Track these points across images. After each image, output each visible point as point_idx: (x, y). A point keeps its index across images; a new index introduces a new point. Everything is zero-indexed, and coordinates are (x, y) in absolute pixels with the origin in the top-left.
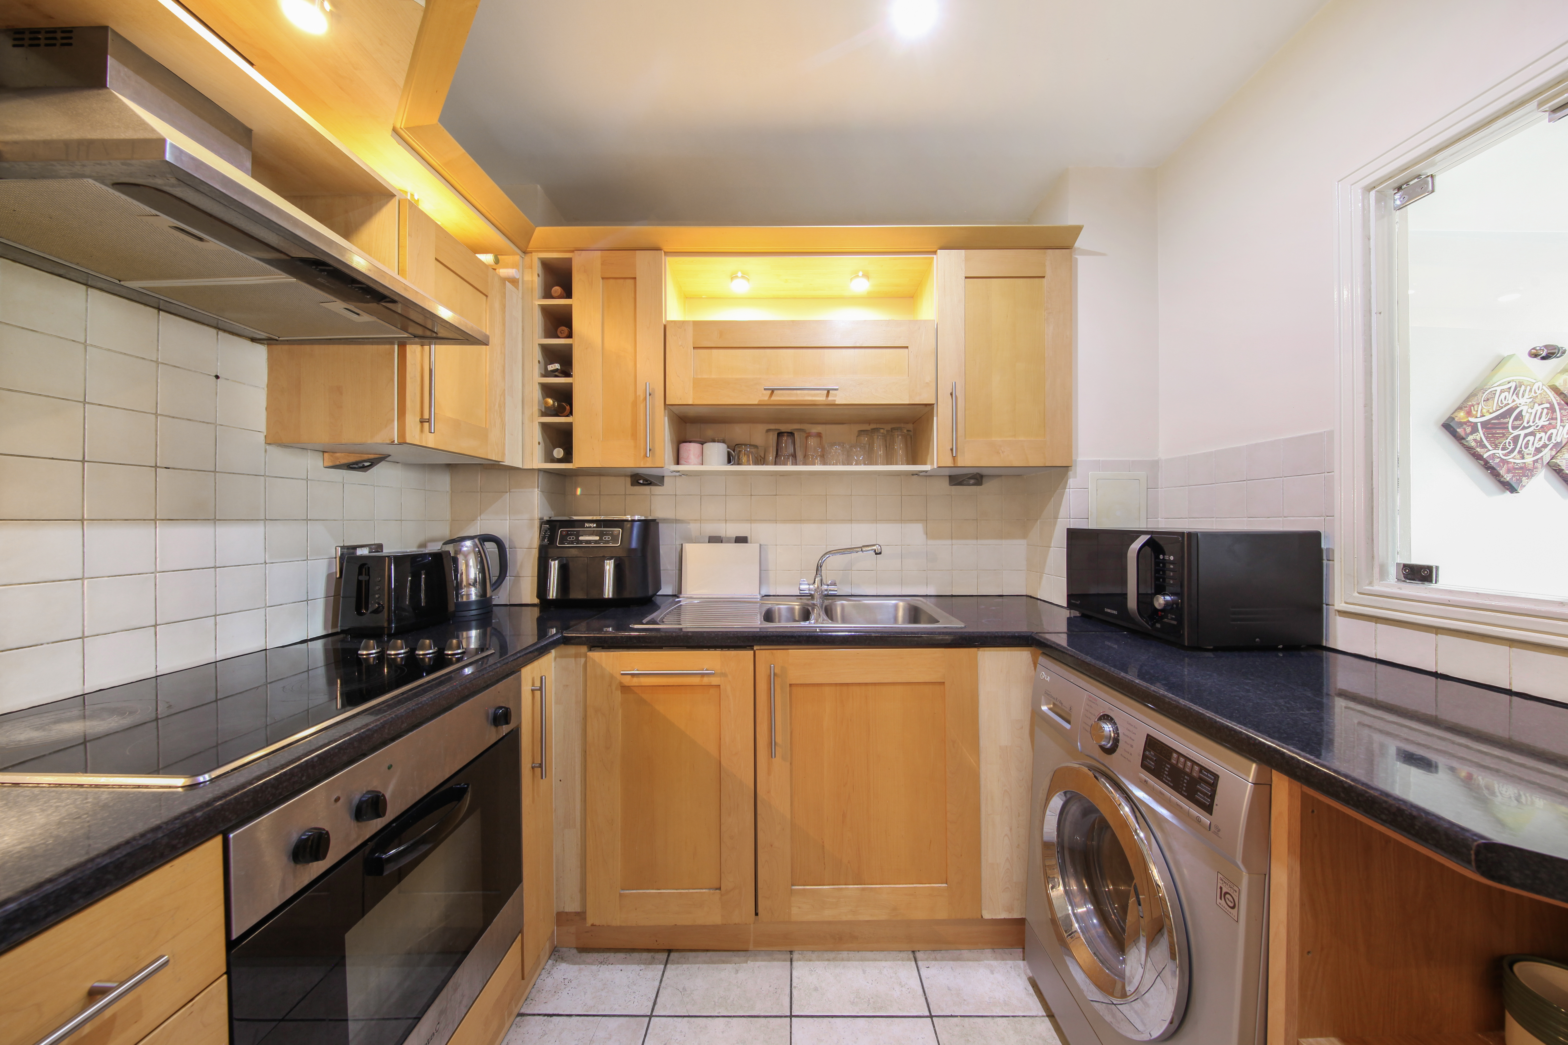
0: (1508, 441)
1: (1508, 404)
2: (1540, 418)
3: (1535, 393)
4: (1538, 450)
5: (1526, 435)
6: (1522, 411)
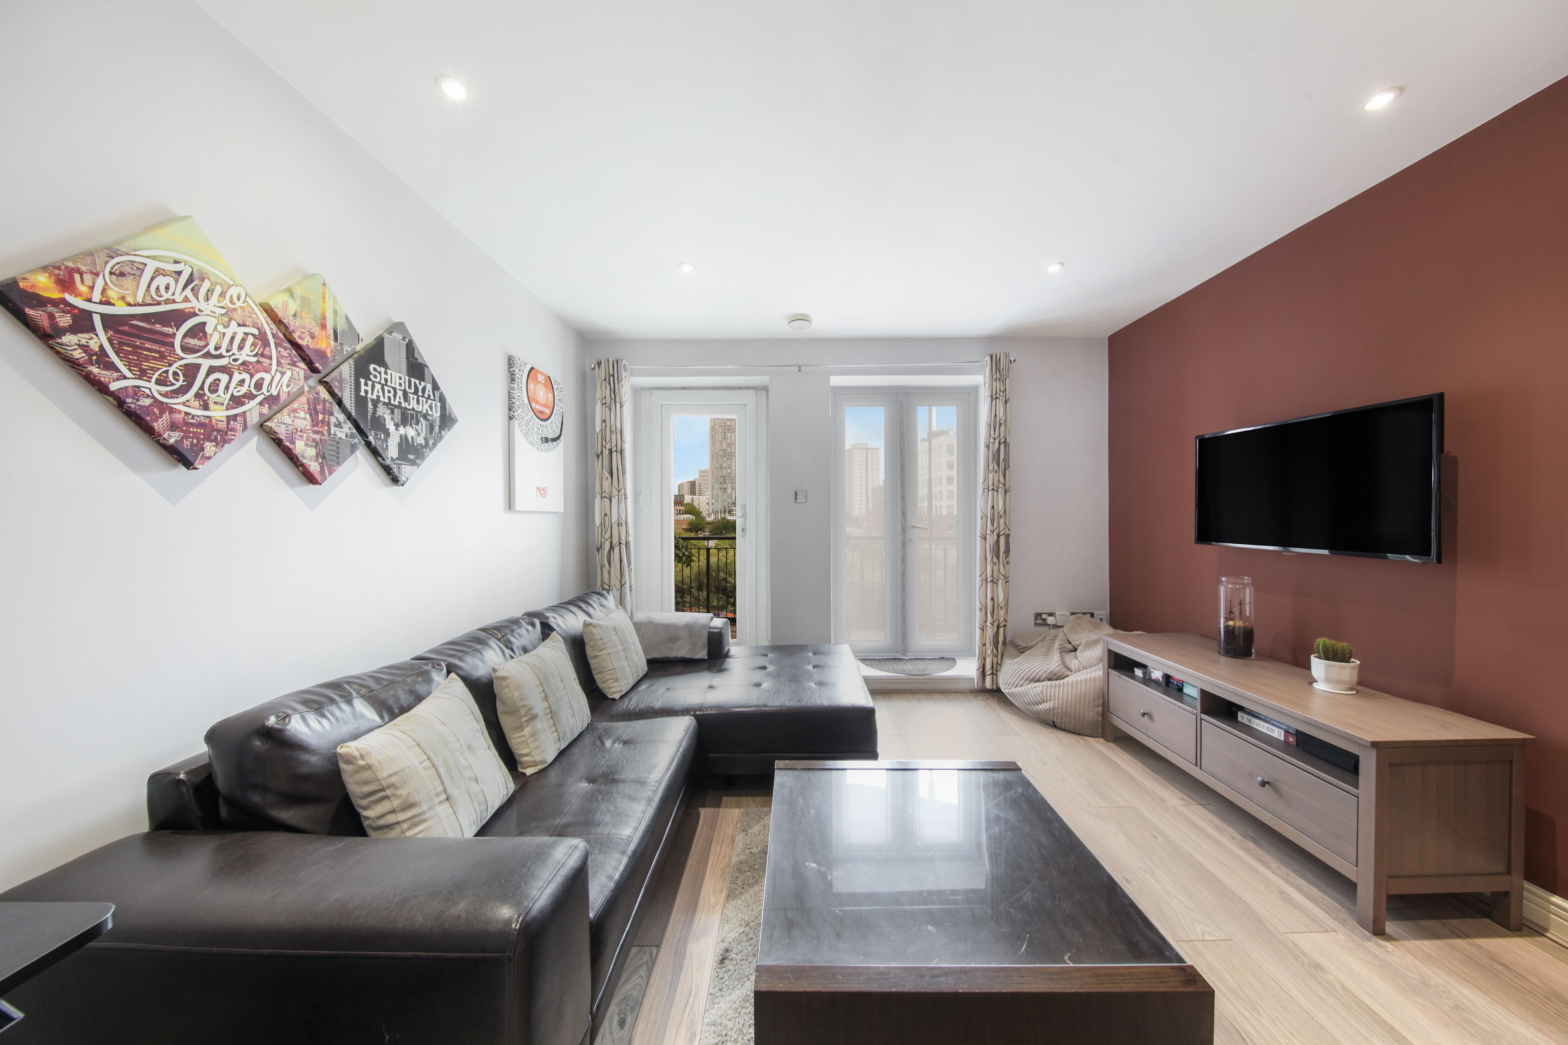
0: (172, 369)
1: (174, 302)
2: (241, 348)
3: (232, 302)
4: (236, 401)
5: (212, 370)
6: (204, 324)
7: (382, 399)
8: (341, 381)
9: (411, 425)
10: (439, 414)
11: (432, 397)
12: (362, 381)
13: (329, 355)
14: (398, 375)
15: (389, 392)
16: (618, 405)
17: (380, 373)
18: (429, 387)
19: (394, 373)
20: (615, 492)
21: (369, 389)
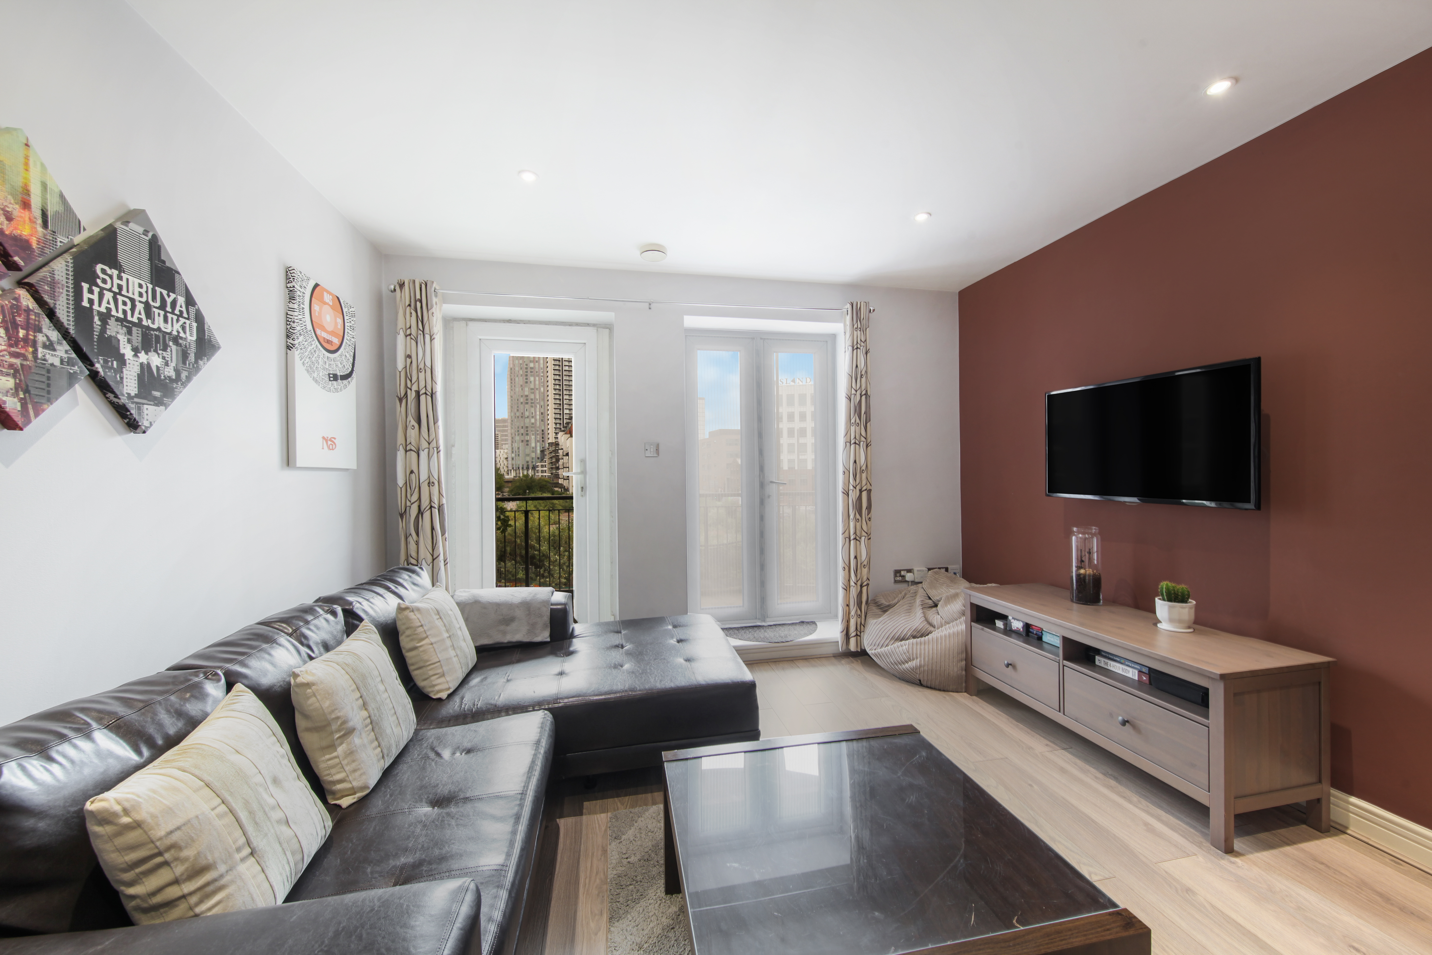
7: (114, 313)
8: (53, 284)
9: (156, 351)
10: (194, 338)
11: (185, 315)
12: (85, 286)
13: (34, 245)
14: (137, 281)
15: (125, 303)
16: (427, 337)
17: (111, 277)
18: (181, 300)
19: (131, 279)
20: (424, 444)
21: (95, 297)
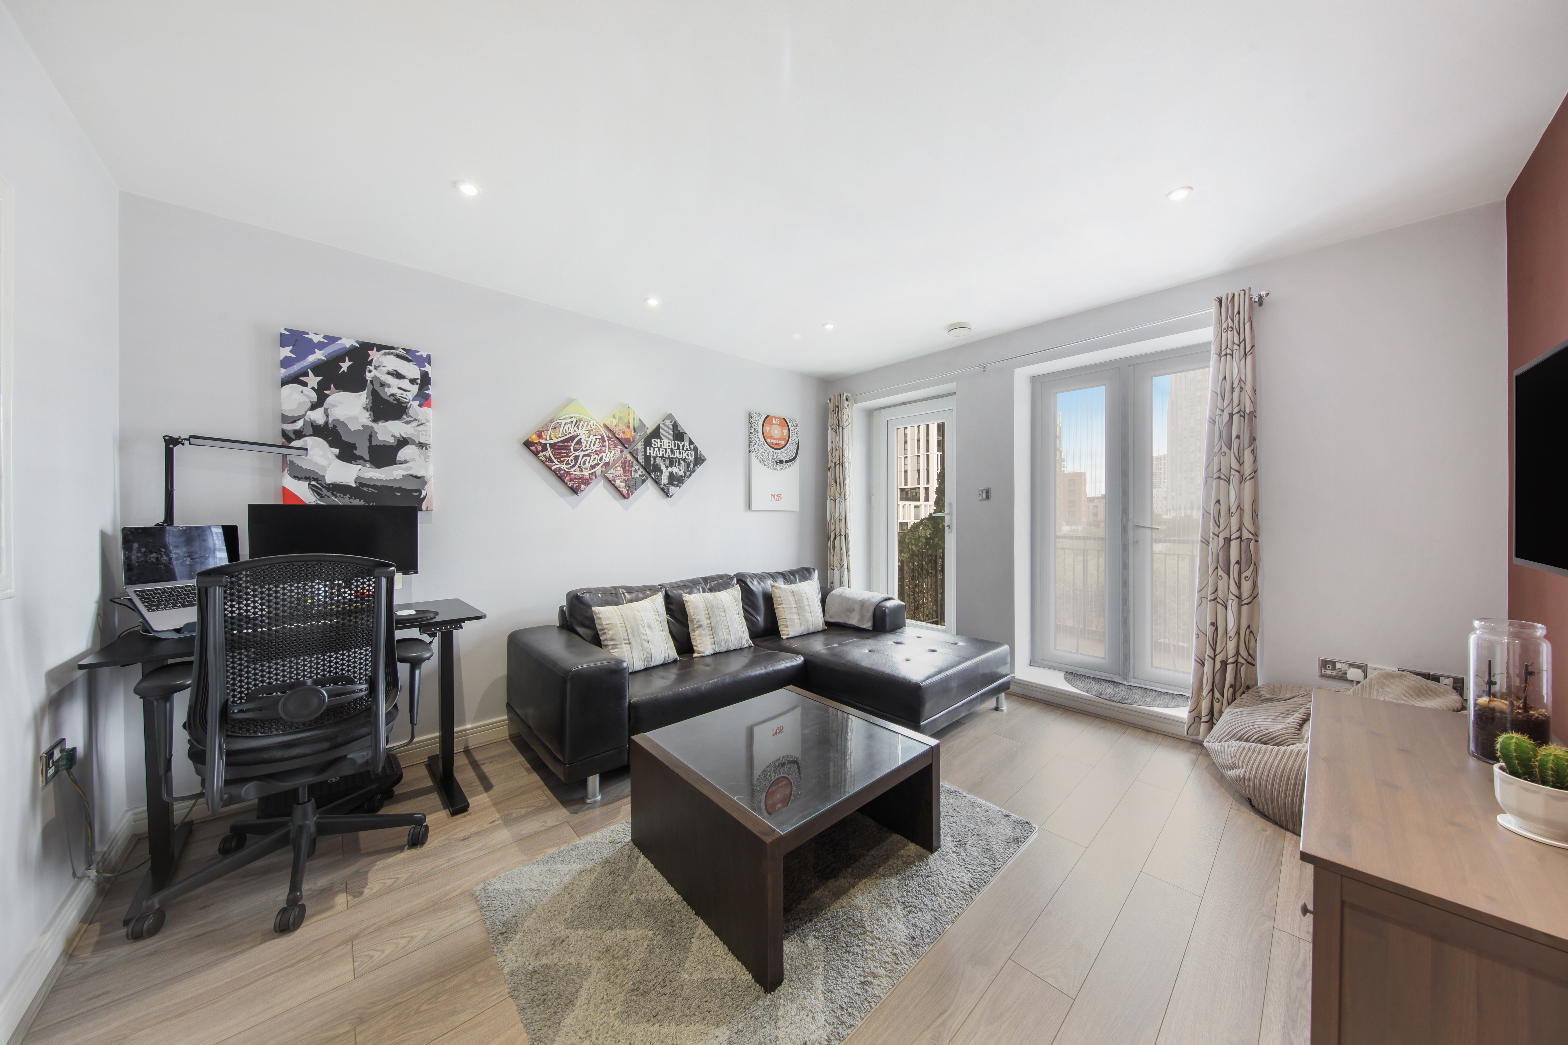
0: (570, 459)
1: (571, 433)
2: (594, 445)
3: (591, 427)
4: (593, 467)
5: (584, 456)
6: (581, 439)
7: (658, 455)
8: (637, 450)
9: (675, 466)
10: (693, 457)
11: (689, 449)
12: (648, 448)
13: (631, 439)
14: (668, 441)
15: (663, 451)
16: (840, 428)
17: (657, 442)
18: (687, 444)
19: (665, 441)
20: (838, 496)
21: (652, 451)
